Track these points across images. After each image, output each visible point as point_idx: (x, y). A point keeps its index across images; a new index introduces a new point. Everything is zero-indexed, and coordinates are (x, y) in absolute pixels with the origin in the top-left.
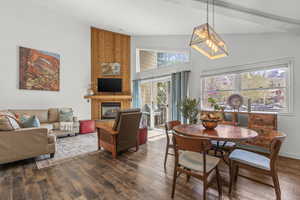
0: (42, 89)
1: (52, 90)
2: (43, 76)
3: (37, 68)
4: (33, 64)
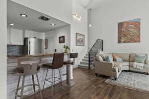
0: (129, 42)
1: (135, 42)
2: (129, 34)
3: (126, 31)
4: (124, 30)
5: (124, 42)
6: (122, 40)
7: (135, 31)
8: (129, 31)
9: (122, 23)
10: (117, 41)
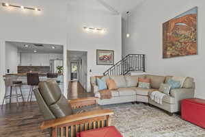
0: (178, 55)
1: (188, 54)
2: (178, 41)
3: (174, 35)
4: (171, 34)
5: (172, 56)
6: (168, 53)
7: (187, 34)
8: (177, 34)
9: (168, 22)
10: (161, 55)
